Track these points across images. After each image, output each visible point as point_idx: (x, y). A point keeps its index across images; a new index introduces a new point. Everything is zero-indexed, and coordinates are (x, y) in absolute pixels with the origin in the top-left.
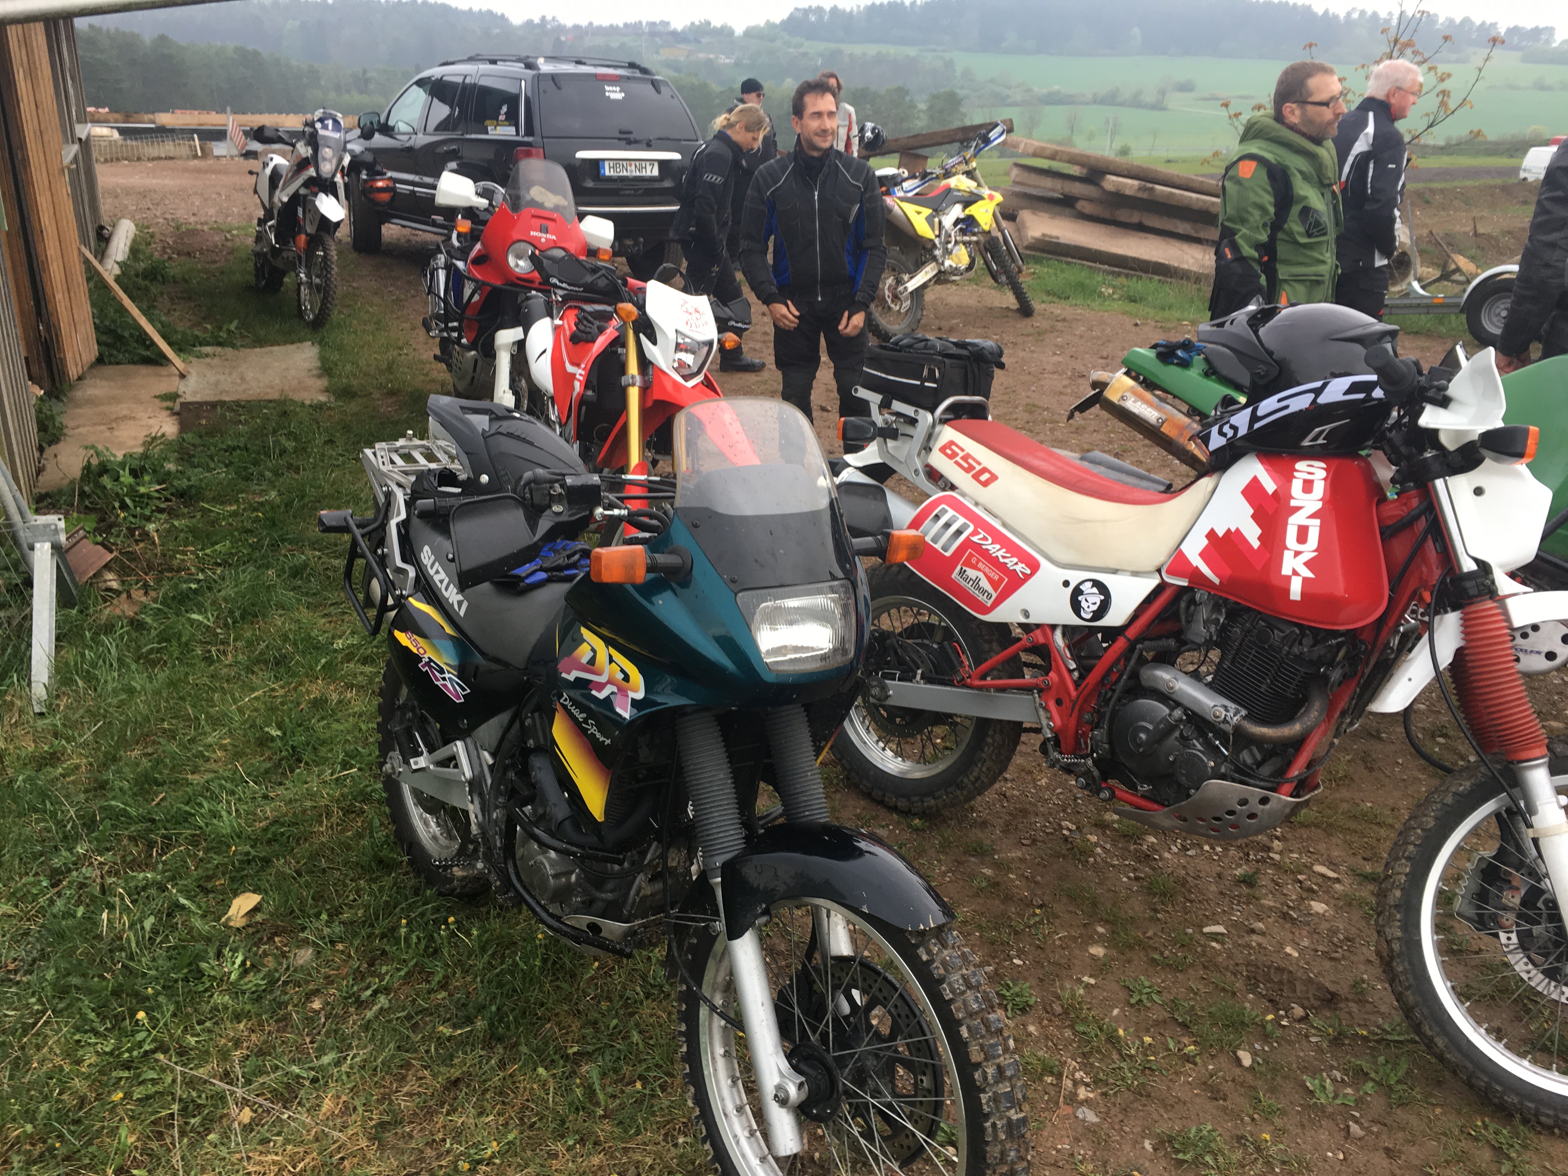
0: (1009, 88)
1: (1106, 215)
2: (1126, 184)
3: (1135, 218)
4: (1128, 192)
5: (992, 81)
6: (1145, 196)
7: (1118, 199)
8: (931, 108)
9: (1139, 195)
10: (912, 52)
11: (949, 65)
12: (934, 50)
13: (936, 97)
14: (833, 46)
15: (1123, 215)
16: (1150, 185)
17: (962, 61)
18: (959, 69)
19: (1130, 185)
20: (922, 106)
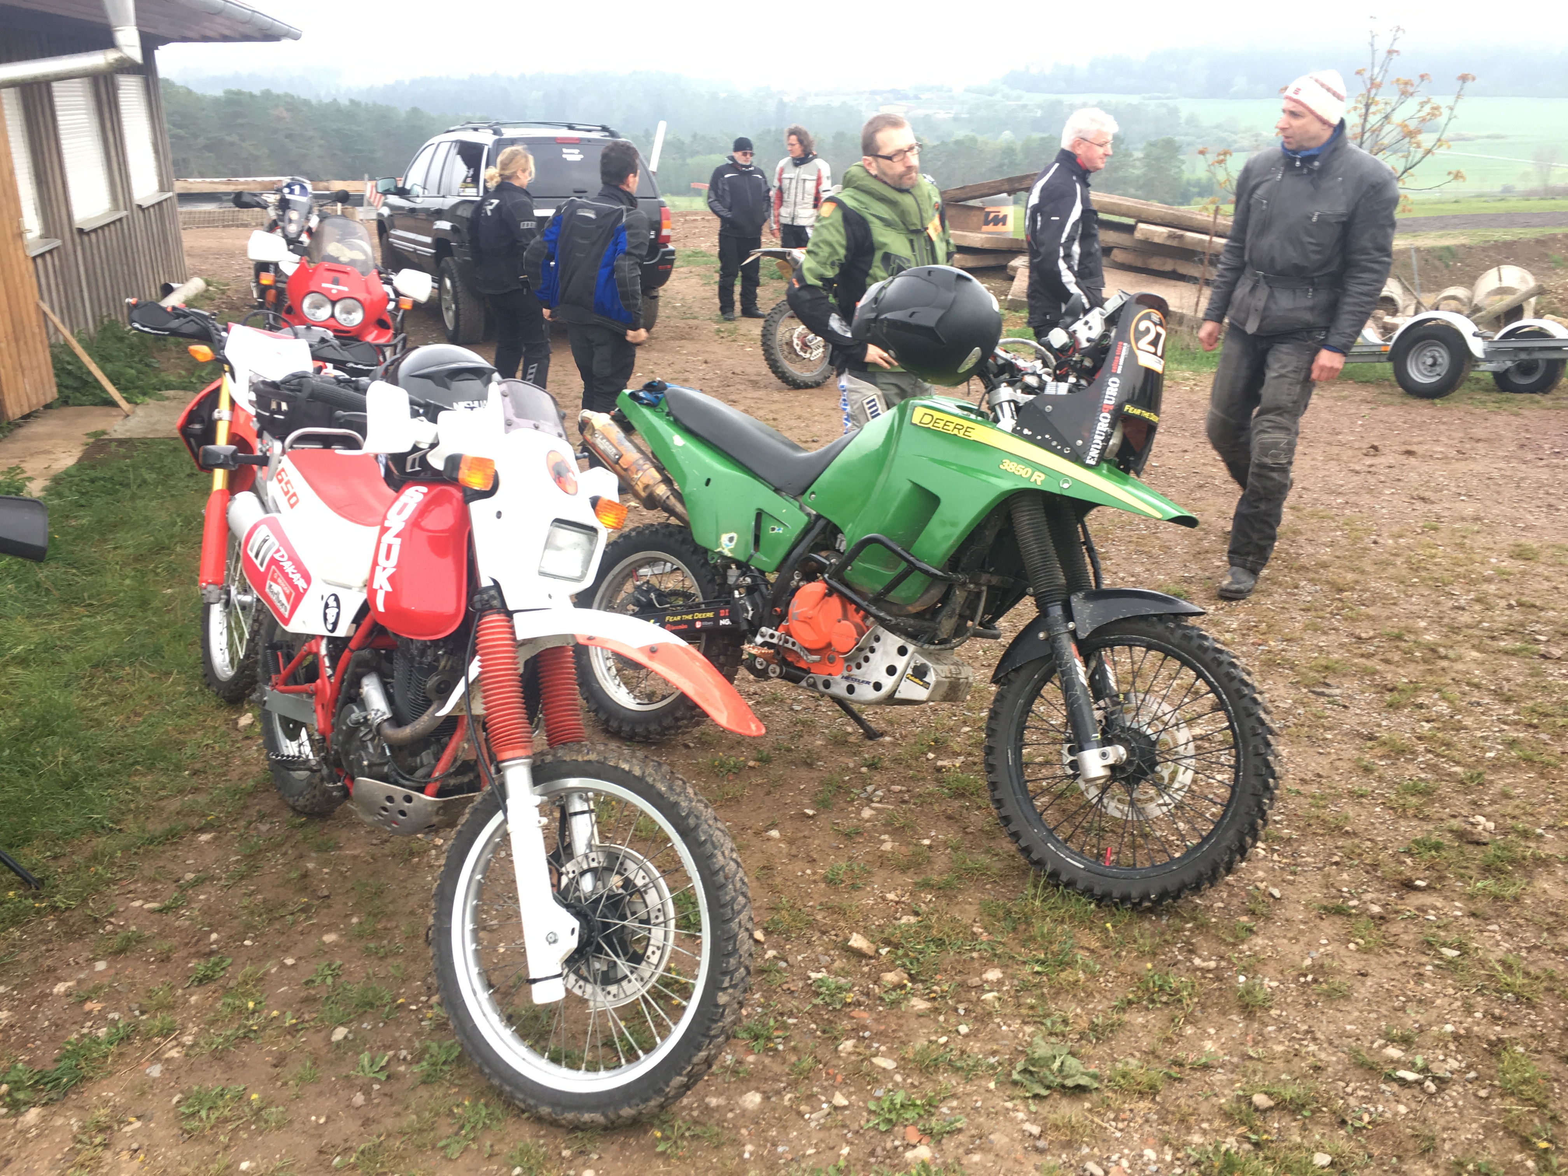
0: (1236, 133)
1: (1139, 263)
2: (1154, 232)
3: (1169, 265)
4: (1157, 240)
5: (1218, 126)
6: (1174, 243)
7: (1149, 248)
8: (1147, 156)
9: (1169, 243)
10: (1134, 100)
11: (1174, 112)
12: (1159, 98)
13: (1153, 145)
14: (1053, 97)
15: (1156, 263)
16: (1179, 232)
17: (1186, 107)
18: (1184, 115)
19: (1160, 233)
20: (1138, 154)
